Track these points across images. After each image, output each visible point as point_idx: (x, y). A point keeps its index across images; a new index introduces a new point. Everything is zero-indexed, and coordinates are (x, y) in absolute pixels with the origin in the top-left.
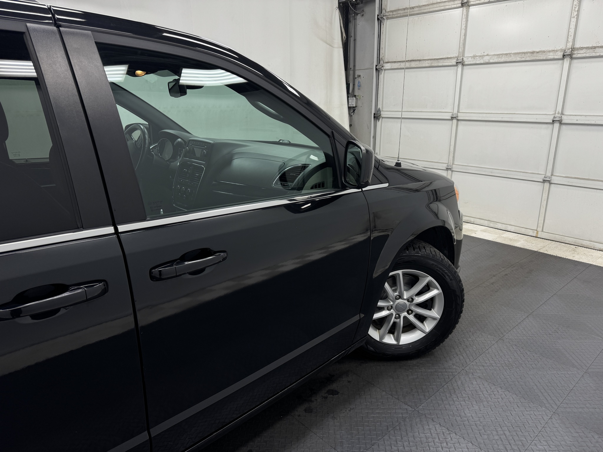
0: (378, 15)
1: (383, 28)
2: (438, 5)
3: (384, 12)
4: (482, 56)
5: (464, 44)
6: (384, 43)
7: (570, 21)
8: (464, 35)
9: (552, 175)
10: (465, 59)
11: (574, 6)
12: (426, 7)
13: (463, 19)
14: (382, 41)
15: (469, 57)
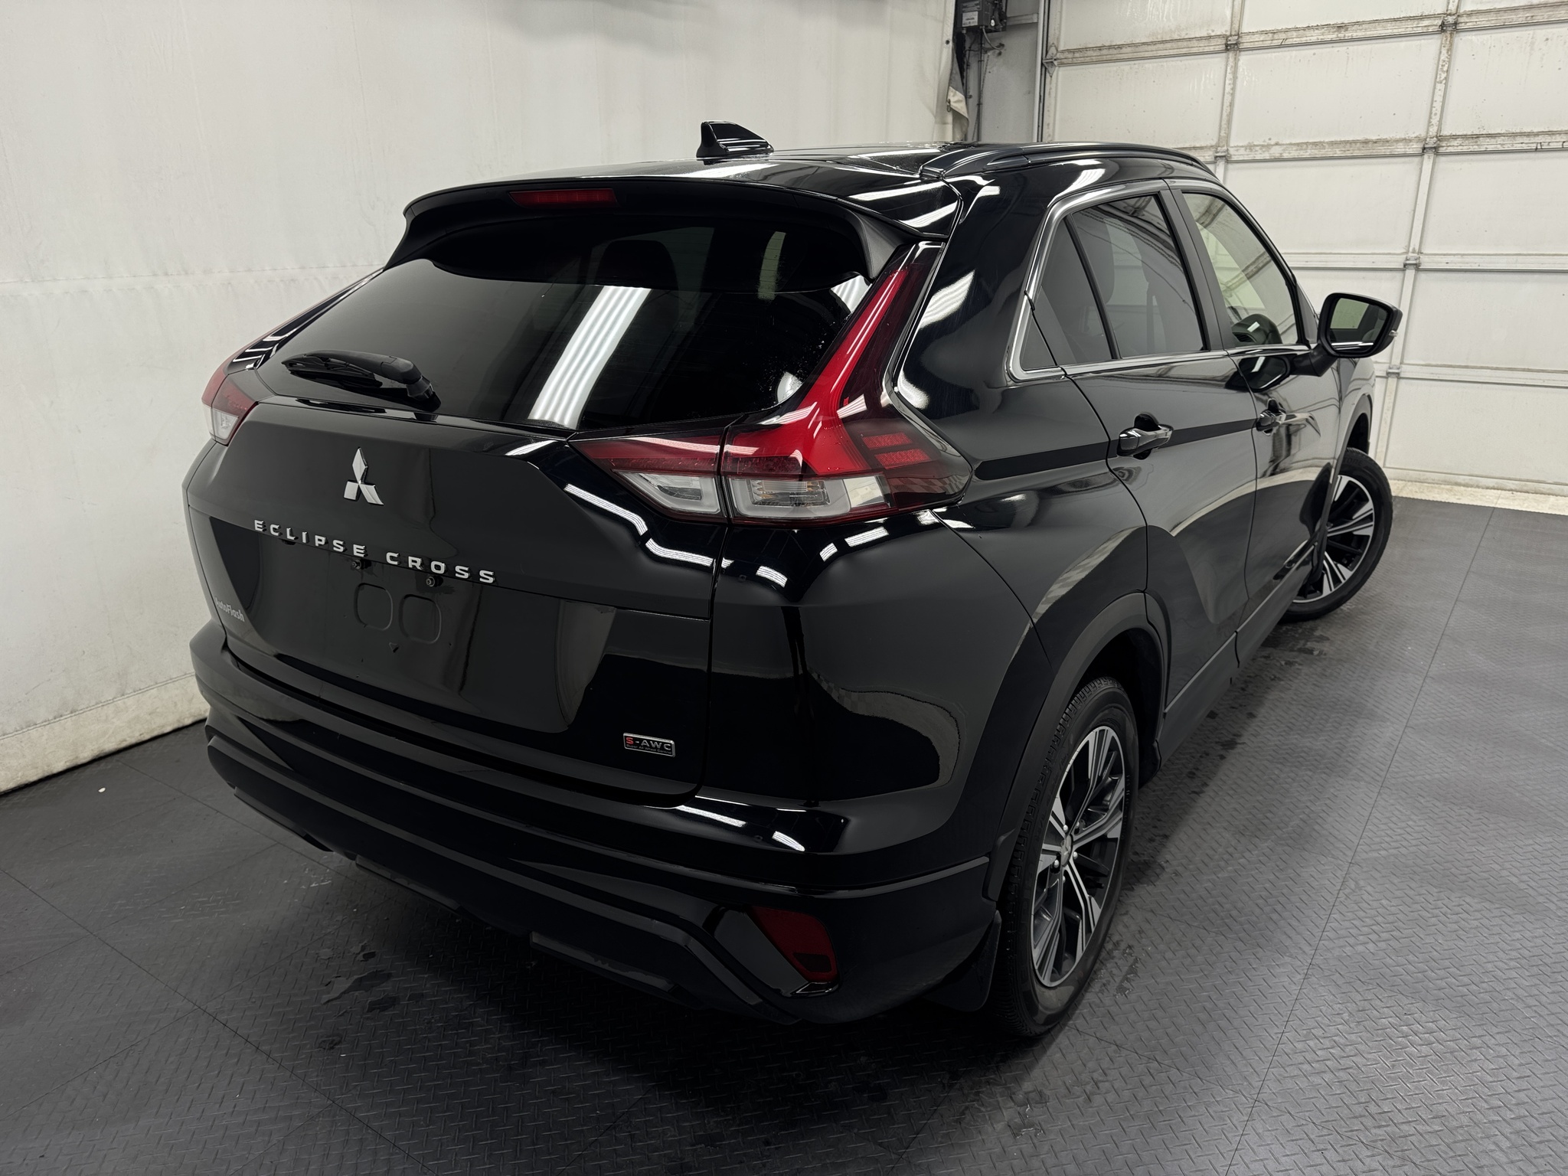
0: (1042, 59)
1: (1051, 83)
2: (1174, 45)
3: (1052, 51)
4: (1268, 147)
5: (1229, 122)
6: (1052, 114)
7: (1435, 88)
8: (1230, 106)
9: (1401, 363)
10: (1232, 151)
11: (1441, 63)
12: (1150, 48)
13: (1228, 74)
14: (1048, 111)
15: (1238, 146)
